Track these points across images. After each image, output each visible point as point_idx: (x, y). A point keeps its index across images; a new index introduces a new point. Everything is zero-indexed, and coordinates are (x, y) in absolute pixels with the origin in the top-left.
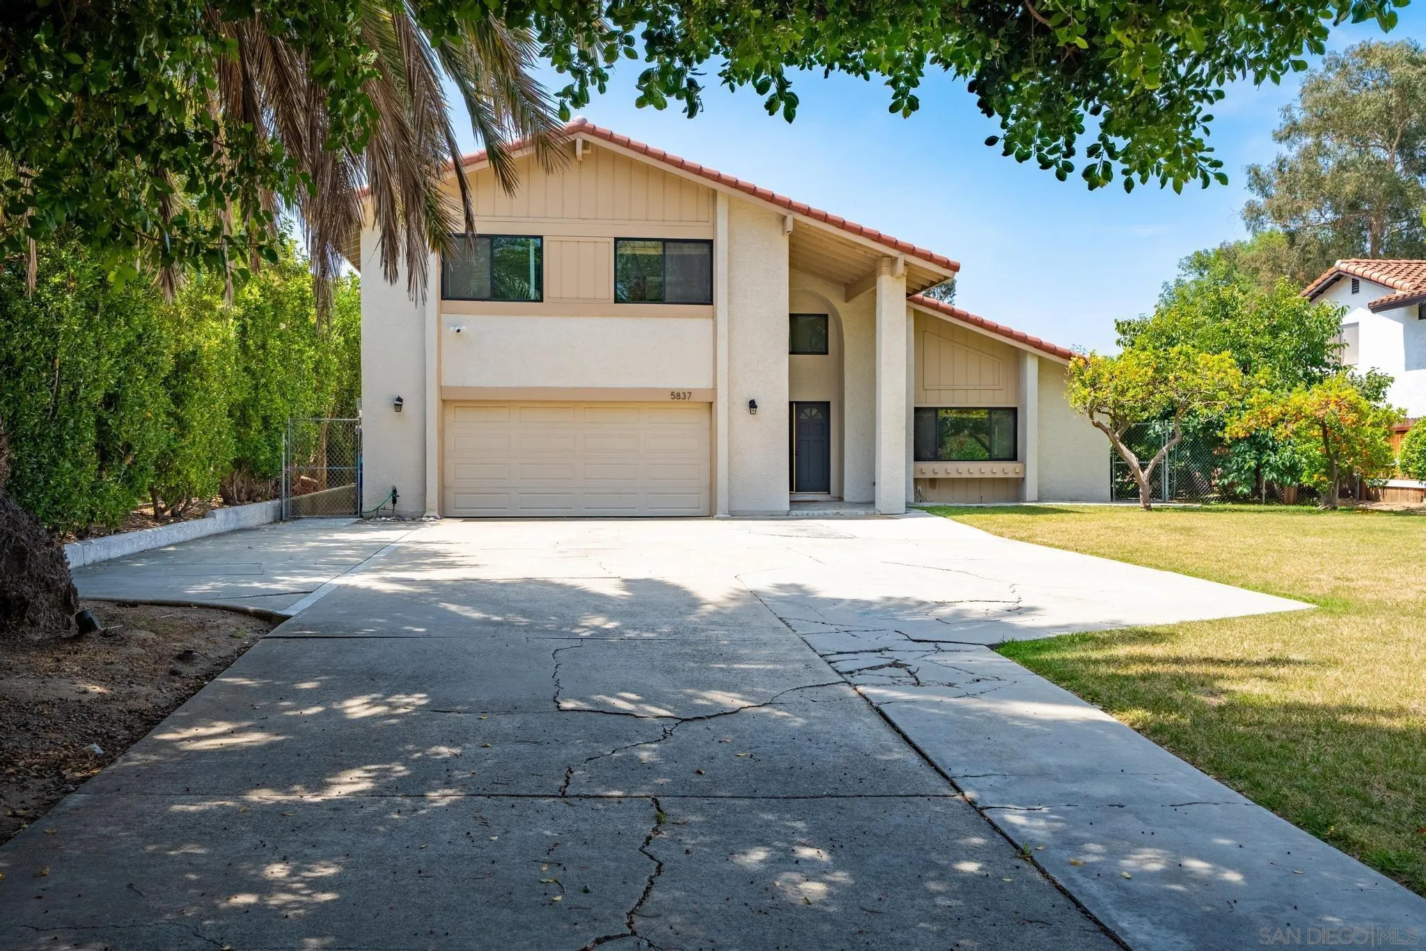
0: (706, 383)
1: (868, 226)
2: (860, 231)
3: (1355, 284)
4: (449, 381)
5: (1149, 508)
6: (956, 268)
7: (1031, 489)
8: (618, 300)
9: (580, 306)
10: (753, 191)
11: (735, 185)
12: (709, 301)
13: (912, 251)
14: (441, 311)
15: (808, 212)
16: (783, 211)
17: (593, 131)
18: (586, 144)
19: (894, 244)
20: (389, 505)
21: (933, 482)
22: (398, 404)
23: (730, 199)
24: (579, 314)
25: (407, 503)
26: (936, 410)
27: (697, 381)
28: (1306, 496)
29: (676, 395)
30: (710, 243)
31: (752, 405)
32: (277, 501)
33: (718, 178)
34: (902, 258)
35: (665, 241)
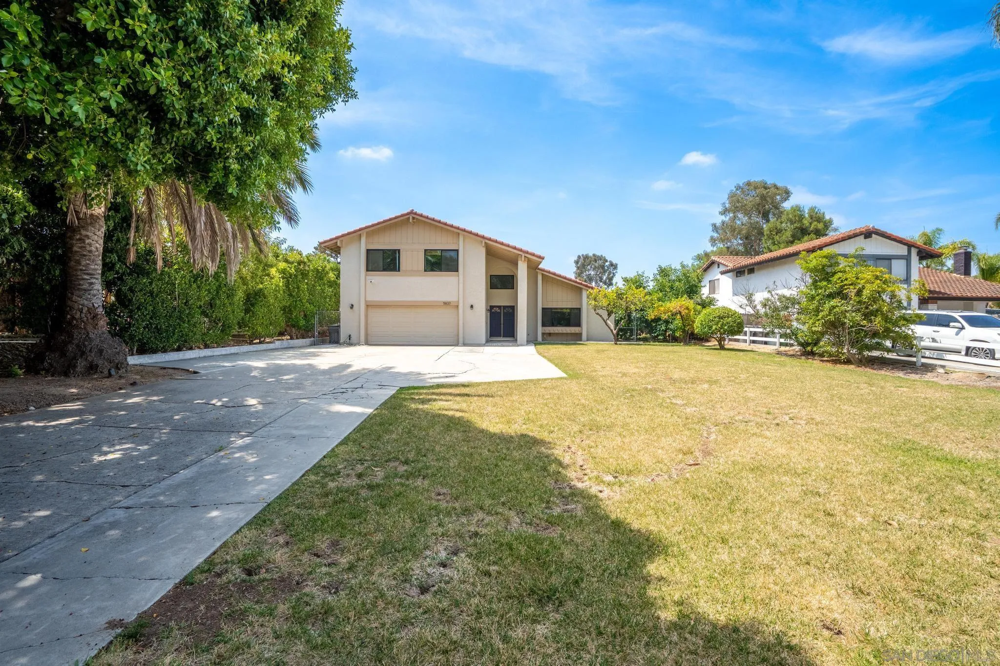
0: (455, 299)
1: (511, 244)
2: (508, 246)
3: (718, 265)
4: (369, 299)
5: (616, 344)
6: (543, 258)
7: (584, 336)
8: (425, 271)
9: (413, 273)
10: (470, 233)
11: (464, 230)
12: (457, 271)
13: (527, 252)
14: (366, 275)
15: (490, 239)
16: (482, 239)
17: (416, 214)
18: (413, 218)
19: (521, 250)
20: (348, 341)
21: (550, 334)
22: (352, 306)
23: (464, 235)
24: (411, 276)
25: (354, 339)
26: (551, 309)
27: (451, 298)
28: (675, 340)
29: (445, 303)
30: (457, 251)
31: (472, 306)
32: (312, 339)
33: (458, 228)
34: (523, 255)
35: (442, 250)
